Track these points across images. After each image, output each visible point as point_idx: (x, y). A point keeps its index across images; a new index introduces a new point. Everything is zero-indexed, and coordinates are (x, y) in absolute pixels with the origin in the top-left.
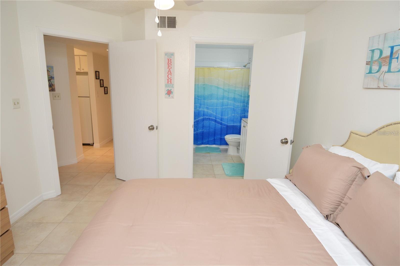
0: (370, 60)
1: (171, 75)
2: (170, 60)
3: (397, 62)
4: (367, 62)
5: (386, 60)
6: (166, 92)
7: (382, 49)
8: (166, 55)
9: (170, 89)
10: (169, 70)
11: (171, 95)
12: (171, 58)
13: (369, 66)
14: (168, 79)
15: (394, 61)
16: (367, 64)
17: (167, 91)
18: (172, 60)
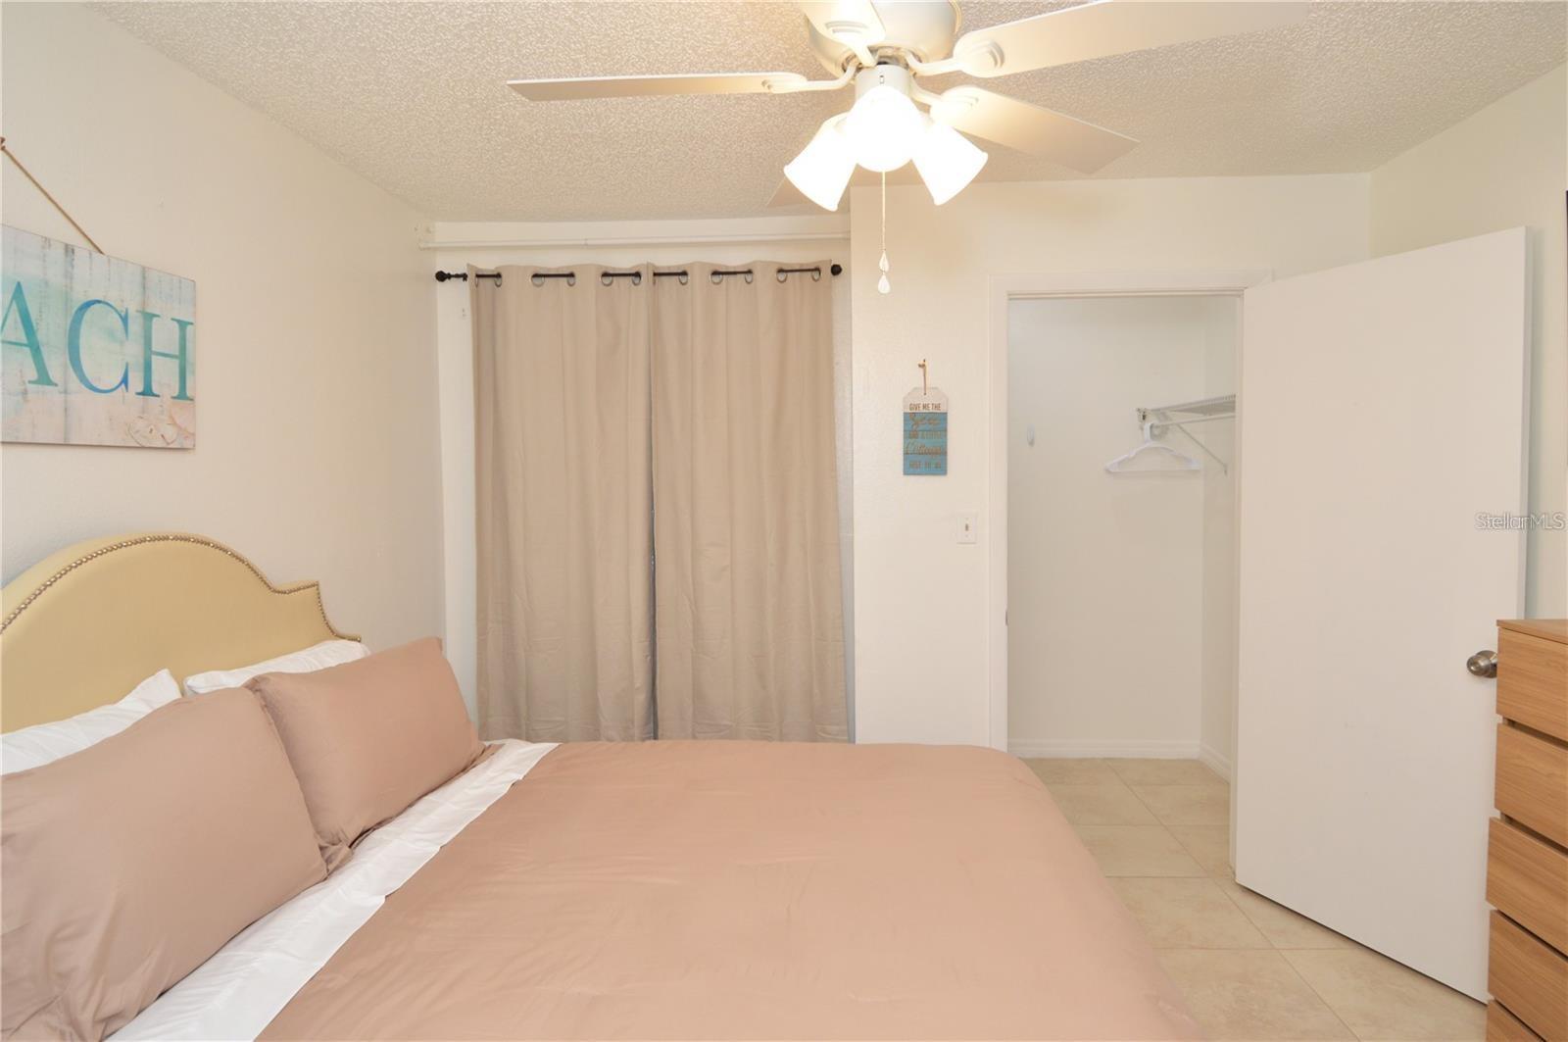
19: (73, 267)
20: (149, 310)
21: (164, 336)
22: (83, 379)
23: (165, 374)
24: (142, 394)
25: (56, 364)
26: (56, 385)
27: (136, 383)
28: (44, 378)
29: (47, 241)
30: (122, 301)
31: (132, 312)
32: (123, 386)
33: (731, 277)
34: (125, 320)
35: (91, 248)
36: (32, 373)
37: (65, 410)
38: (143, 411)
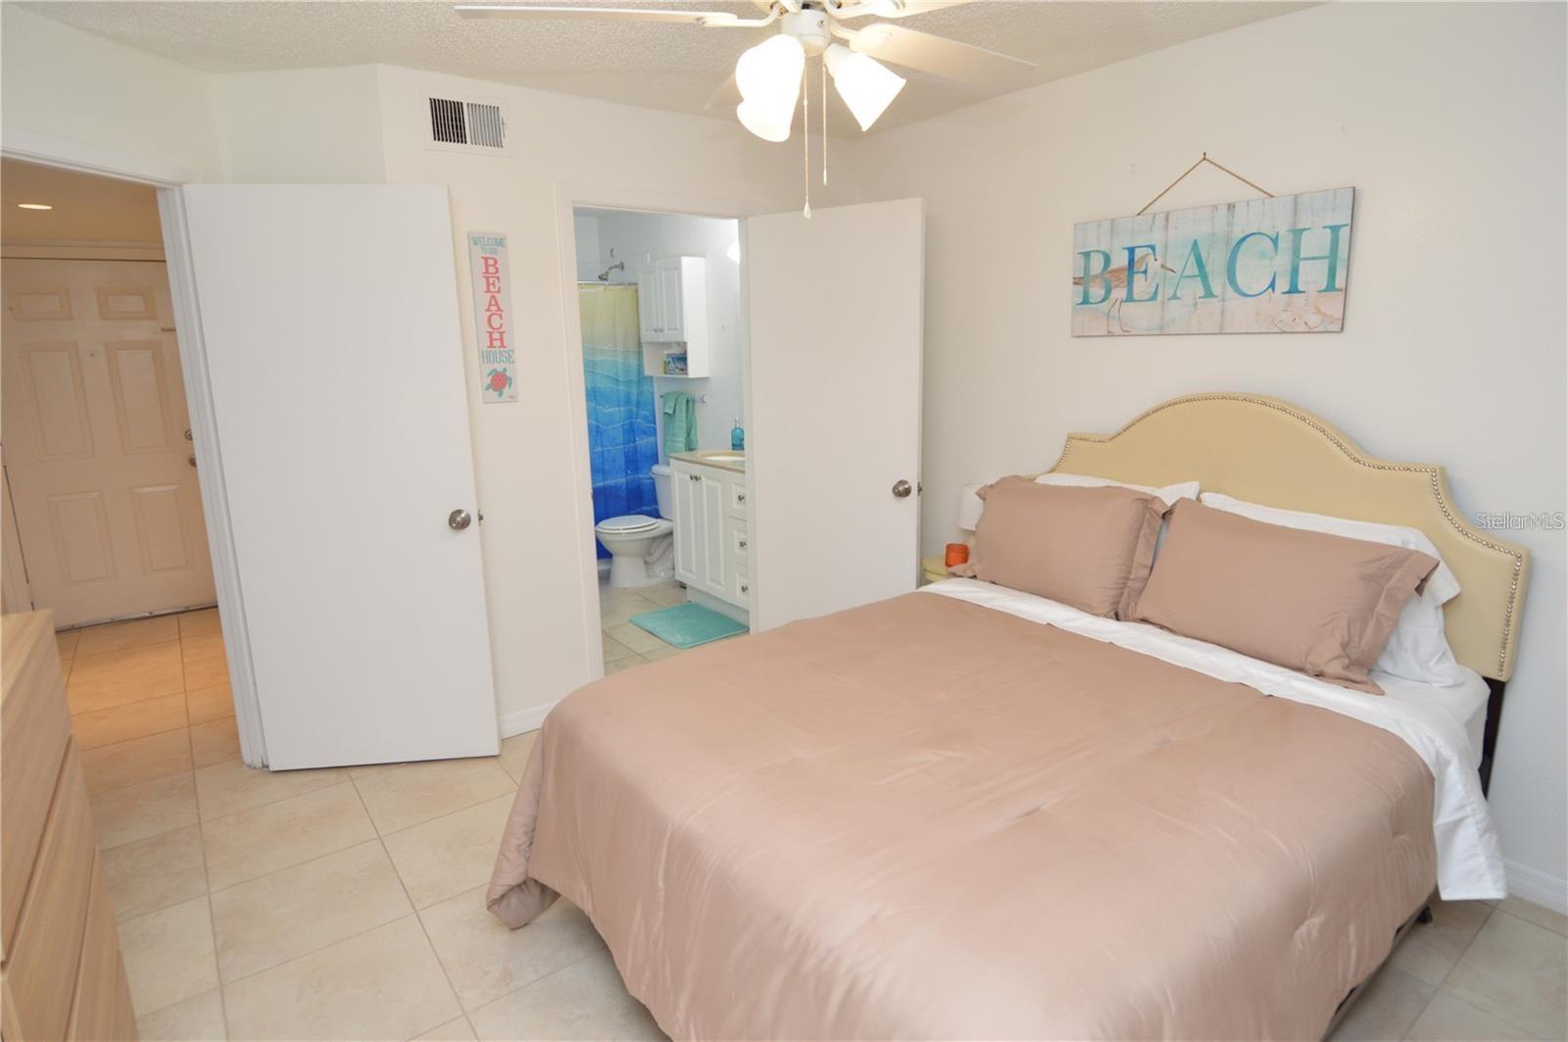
0: (1082, 275)
1: (500, 316)
2: (491, 262)
3: (1146, 280)
4: (1074, 278)
5: (1121, 276)
6: (488, 380)
7: (1108, 252)
8: (475, 244)
9: (500, 370)
10: (493, 297)
11: (506, 390)
12: (495, 256)
13: (1080, 289)
14: (491, 334)
15: (1138, 278)
16: (1075, 283)
17: (489, 375)
18: (499, 262)
19: (1233, 217)
20: (1300, 227)
22: (1237, 289)
23: (1313, 275)
24: (1289, 292)
25: (1217, 284)
26: (1216, 297)
27: (1283, 285)
28: (1209, 294)
29: (1215, 207)
30: (1274, 228)
31: (1283, 233)
32: (1270, 289)
34: (1275, 241)
35: (1265, 195)
36: (1202, 292)
37: (1223, 312)
38: (1288, 306)
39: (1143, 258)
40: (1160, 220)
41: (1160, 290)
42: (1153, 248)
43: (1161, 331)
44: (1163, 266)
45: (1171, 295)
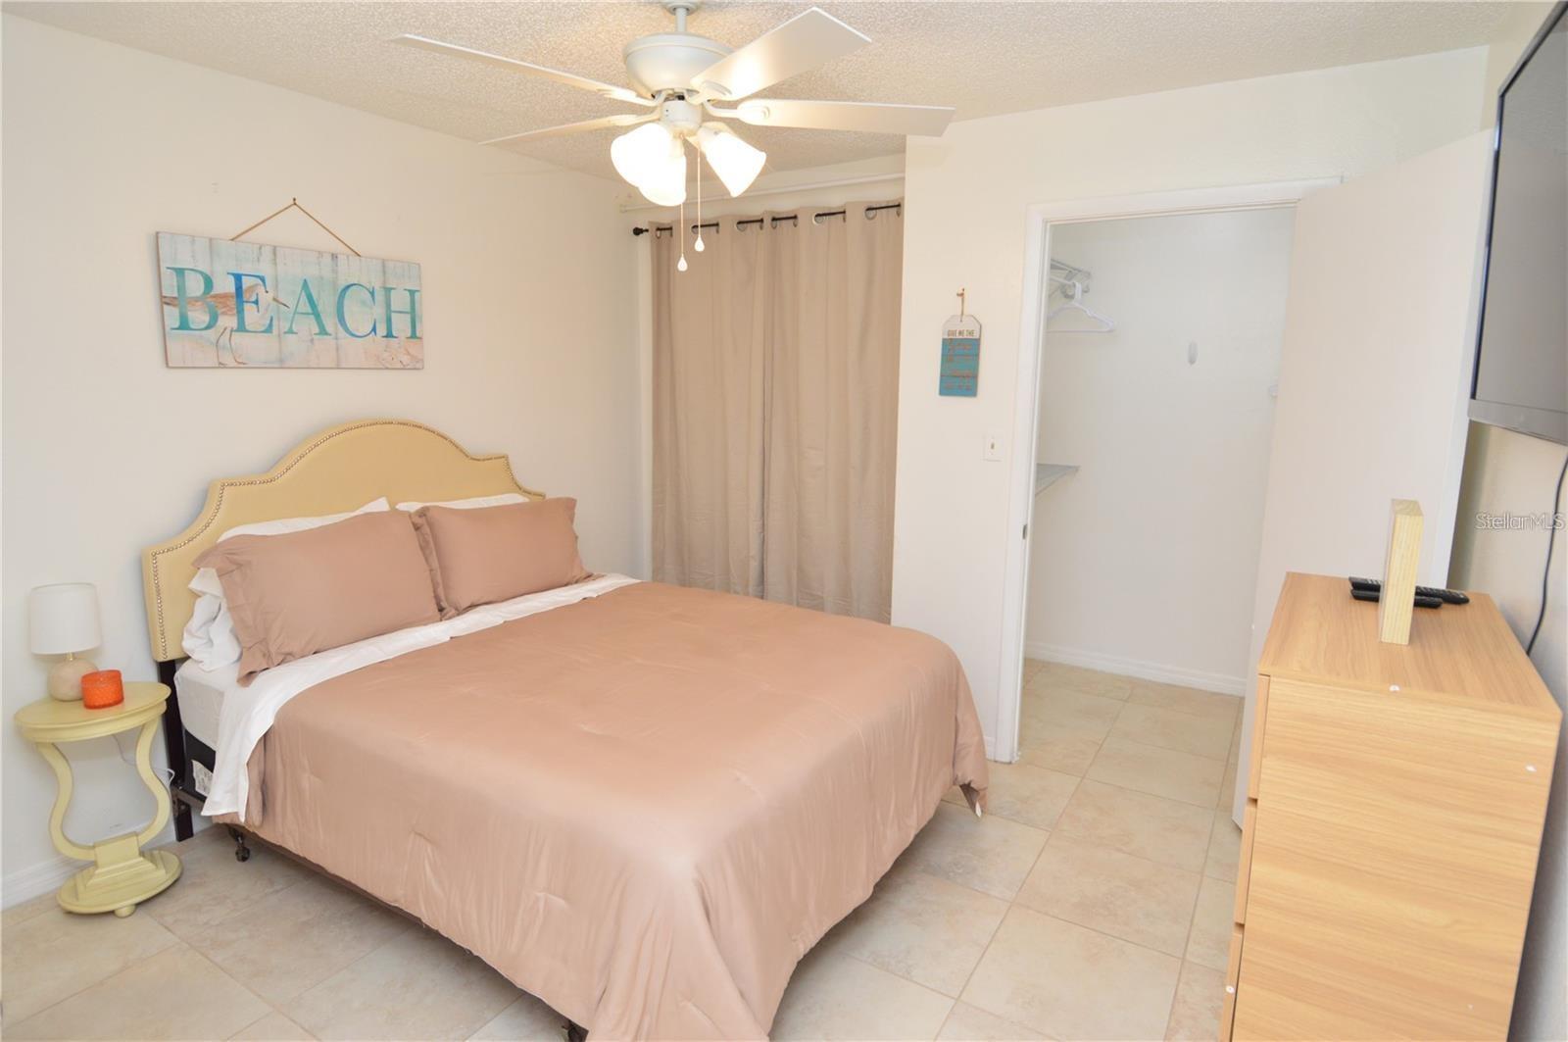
0: (176, 295)
5: (228, 303)
7: (209, 273)
19: (338, 264)
20: (389, 286)
21: (399, 301)
22: (347, 330)
23: (401, 325)
24: (386, 337)
25: (330, 323)
26: (330, 335)
27: (382, 330)
28: (323, 331)
29: (320, 254)
30: (370, 282)
31: (377, 288)
32: (373, 333)
33: (832, 217)
34: (372, 294)
35: (350, 252)
36: (317, 330)
37: (337, 349)
38: (387, 346)
39: (252, 288)
40: (267, 252)
41: (275, 323)
42: (263, 279)
43: (282, 364)
44: (275, 300)
45: (286, 330)
